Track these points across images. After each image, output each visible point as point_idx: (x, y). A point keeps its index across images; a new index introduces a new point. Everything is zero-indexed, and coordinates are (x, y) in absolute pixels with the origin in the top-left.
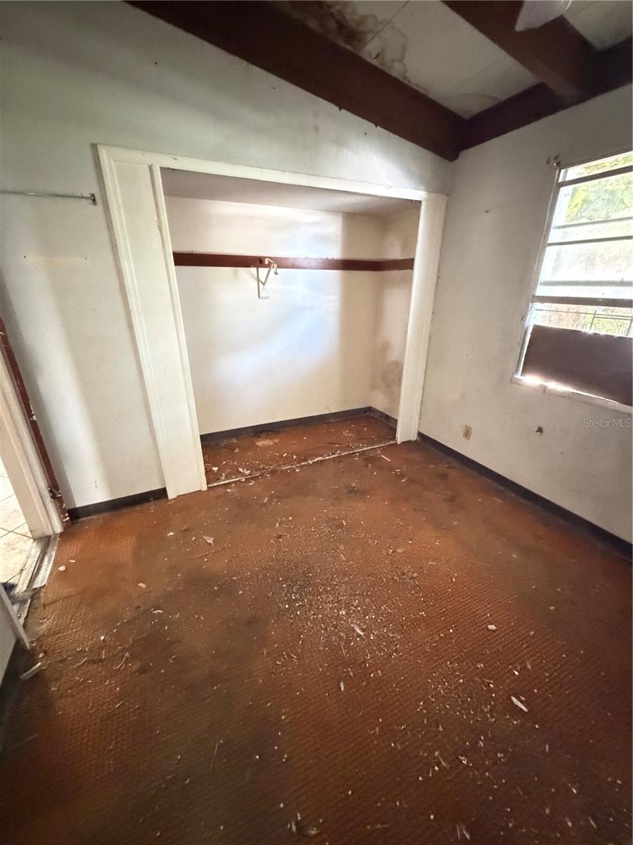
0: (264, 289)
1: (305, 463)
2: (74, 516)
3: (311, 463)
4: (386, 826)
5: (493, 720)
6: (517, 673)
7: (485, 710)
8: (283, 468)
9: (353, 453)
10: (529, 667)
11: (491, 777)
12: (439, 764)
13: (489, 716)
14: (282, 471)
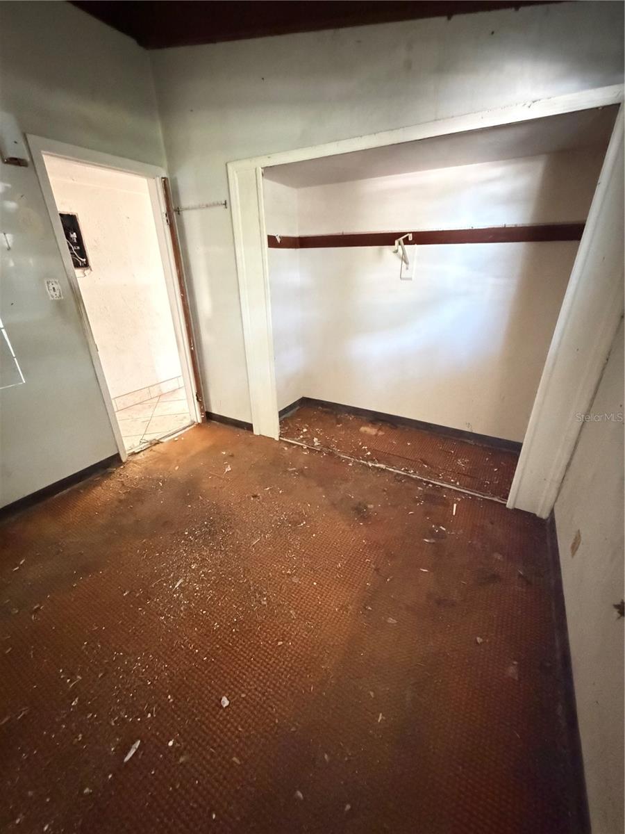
0: (407, 269)
1: (365, 463)
2: (209, 417)
3: (370, 465)
4: (32, 657)
5: (113, 724)
6: (171, 744)
7: (122, 714)
8: (342, 456)
9: (425, 482)
10: (182, 760)
11: (61, 731)
12: (71, 682)
13: (116, 718)
14: (339, 457)
